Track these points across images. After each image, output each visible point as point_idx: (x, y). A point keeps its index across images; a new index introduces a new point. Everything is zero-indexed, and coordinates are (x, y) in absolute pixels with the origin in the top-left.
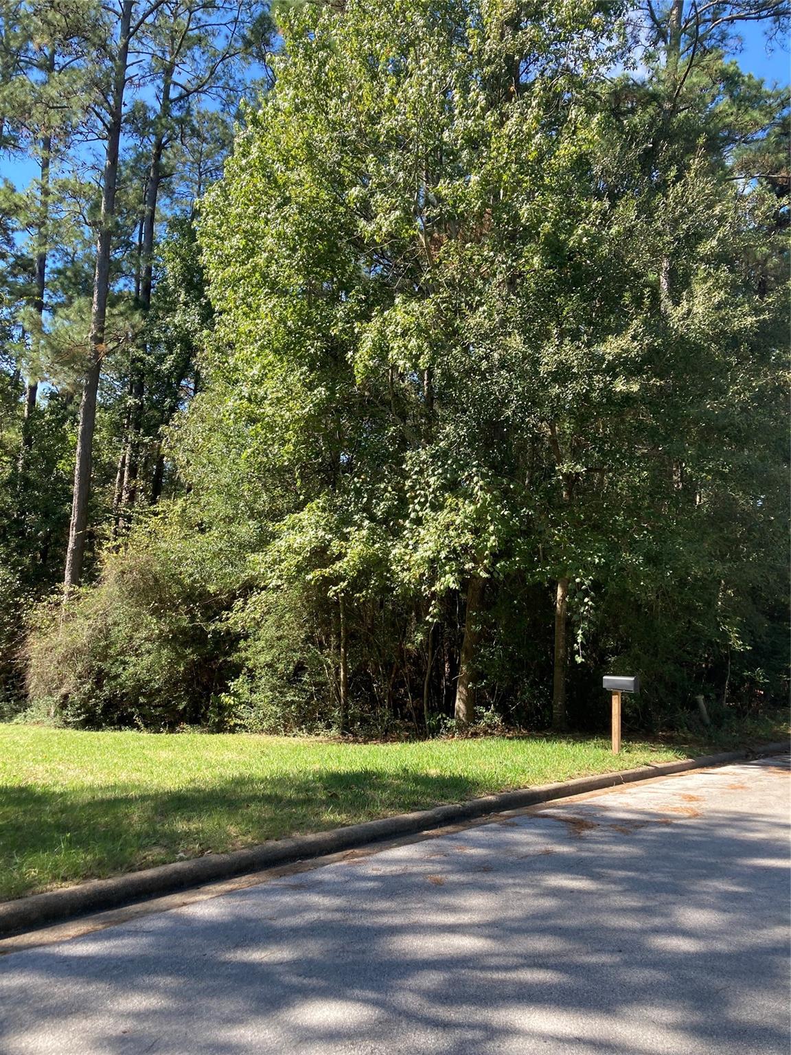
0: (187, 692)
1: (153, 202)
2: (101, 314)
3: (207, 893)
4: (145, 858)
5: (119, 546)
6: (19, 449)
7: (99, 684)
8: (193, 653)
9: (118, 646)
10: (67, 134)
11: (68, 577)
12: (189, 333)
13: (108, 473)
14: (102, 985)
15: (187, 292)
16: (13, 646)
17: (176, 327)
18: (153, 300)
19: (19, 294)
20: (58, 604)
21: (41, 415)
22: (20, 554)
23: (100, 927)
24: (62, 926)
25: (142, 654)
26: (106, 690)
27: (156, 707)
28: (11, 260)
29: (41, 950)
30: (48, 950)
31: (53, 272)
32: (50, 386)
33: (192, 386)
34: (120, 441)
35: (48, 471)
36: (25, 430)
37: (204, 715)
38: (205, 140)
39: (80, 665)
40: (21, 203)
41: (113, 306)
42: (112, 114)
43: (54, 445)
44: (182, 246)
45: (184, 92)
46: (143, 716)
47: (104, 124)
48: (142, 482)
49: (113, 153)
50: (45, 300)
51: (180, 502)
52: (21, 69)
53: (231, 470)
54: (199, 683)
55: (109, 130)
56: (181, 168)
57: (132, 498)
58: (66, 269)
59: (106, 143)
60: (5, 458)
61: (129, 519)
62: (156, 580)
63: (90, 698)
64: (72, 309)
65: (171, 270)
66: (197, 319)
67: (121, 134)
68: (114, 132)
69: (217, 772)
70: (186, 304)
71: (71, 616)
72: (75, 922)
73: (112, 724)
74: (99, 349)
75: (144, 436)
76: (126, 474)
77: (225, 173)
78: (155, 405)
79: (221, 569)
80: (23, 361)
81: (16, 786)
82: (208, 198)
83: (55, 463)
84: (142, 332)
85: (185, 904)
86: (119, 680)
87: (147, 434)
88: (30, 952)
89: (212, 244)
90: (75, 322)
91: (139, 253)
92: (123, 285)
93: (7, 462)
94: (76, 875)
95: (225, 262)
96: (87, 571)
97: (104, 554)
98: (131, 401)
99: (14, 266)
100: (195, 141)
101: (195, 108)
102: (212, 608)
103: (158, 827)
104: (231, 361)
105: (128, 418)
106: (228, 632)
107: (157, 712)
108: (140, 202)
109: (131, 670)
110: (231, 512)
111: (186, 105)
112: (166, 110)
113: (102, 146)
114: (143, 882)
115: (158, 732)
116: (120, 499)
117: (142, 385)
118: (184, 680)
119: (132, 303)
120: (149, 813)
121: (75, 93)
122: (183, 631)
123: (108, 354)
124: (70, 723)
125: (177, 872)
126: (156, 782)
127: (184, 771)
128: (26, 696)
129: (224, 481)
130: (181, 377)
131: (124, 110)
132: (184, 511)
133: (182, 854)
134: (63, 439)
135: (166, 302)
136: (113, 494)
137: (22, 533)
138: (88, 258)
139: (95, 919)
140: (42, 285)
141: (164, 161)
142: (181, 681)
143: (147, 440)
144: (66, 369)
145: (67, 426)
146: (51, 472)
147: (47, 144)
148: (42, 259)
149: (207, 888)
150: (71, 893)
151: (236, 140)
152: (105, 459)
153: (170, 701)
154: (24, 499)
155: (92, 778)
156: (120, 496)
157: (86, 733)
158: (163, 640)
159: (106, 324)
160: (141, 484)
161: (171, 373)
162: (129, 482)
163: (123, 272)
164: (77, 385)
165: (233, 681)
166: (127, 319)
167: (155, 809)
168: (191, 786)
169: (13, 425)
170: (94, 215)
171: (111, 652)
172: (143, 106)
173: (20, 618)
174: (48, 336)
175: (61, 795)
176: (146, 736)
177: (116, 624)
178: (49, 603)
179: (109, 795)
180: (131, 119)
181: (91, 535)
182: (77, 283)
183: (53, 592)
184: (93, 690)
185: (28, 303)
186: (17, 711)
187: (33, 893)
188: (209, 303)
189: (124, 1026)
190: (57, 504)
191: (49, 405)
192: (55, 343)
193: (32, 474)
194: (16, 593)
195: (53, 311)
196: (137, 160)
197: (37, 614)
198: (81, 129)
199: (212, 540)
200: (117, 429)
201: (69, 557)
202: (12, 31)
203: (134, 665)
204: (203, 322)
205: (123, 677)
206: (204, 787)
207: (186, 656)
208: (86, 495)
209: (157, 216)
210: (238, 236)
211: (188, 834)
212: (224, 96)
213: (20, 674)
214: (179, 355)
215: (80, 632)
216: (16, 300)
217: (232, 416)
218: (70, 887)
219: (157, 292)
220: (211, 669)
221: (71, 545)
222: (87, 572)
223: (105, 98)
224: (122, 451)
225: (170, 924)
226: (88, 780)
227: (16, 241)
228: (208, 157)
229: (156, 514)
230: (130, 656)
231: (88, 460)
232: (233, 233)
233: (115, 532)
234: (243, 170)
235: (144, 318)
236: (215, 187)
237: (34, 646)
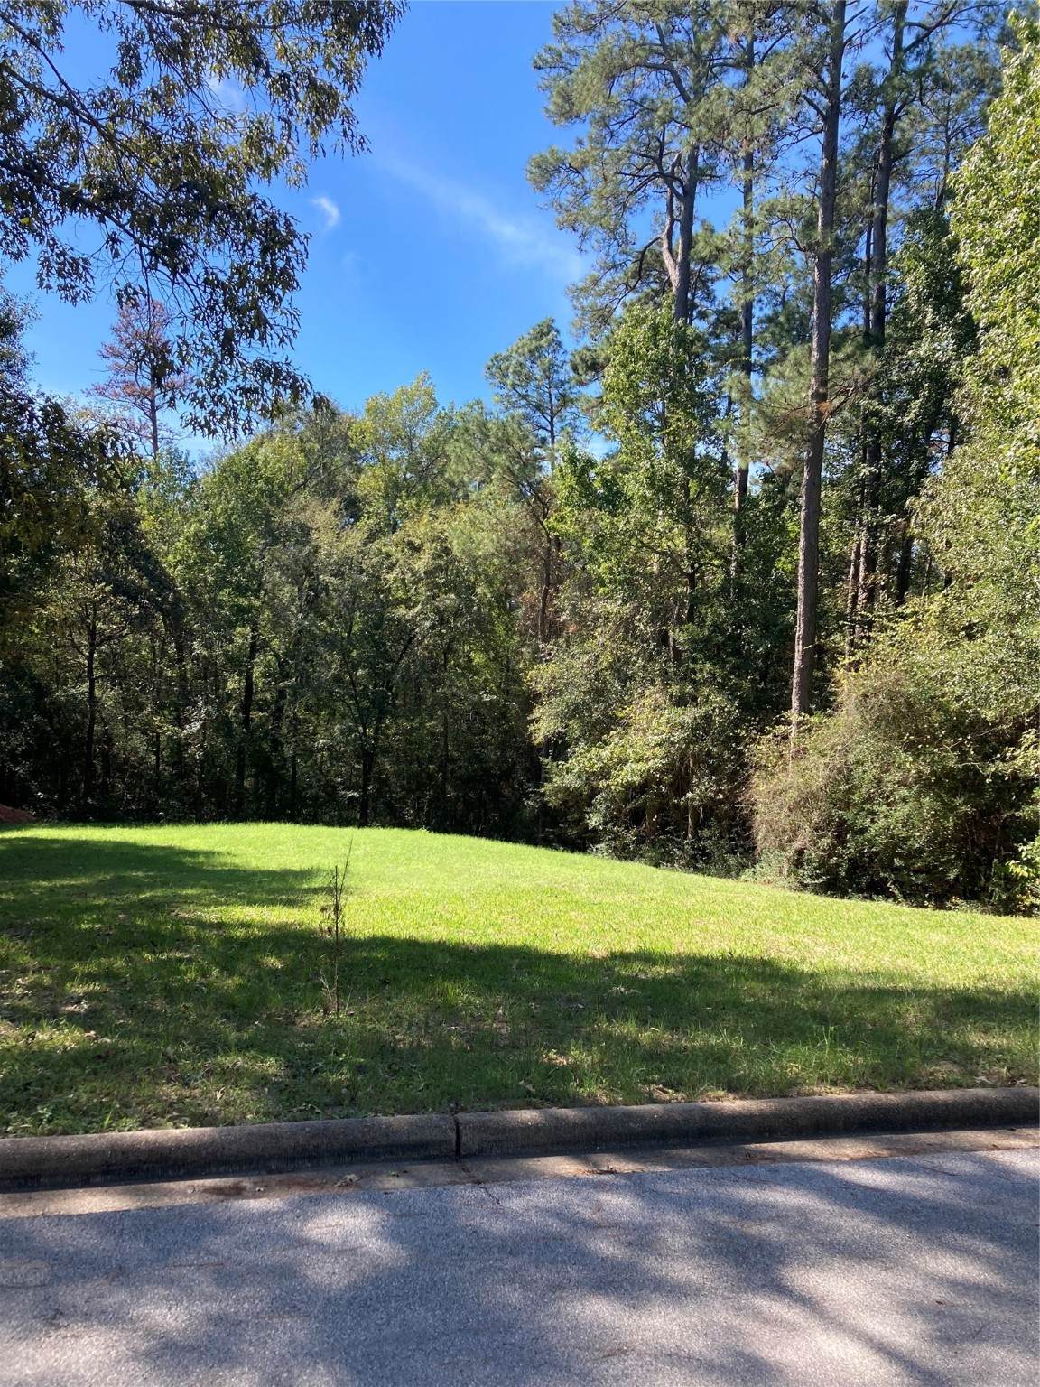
0: (959, 856)
1: (884, 196)
2: (823, 363)
3: (1026, 1138)
4: (932, 1074)
5: (859, 662)
6: (730, 548)
7: (840, 839)
8: (965, 803)
9: (864, 790)
10: (773, 141)
11: (795, 703)
12: (940, 365)
13: (839, 568)
14: (900, 1232)
15: (936, 309)
16: (735, 788)
17: (922, 361)
18: (888, 331)
19: (722, 358)
20: (785, 738)
21: (755, 503)
22: (738, 677)
23: (885, 1153)
24: (838, 1141)
25: (895, 803)
26: (851, 848)
27: (917, 872)
28: (713, 318)
29: (815, 1166)
30: (826, 1168)
31: (761, 321)
32: (764, 465)
33: (946, 438)
34: (852, 525)
35: (765, 573)
36: (737, 525)
37: (984, 889)
38: (953, 89)
39: (816, 813)
40: (722, 245)
41: (837, 349)
42: (828, 95)
43: (771, 540)
44: (926, 247)
45: (923, 32)
46: (900, 884)
47: (819, 112)
48: (884, 577)
49: (830, 149)
50: (754, 357)
51: (938, 597)
52: (715, 76)
53: (1012, 548)
54: (974, 844)
55: (825, 119)
56: (919, 138)
57: (871, 597)
58: (777, 314)
59: (822, 137)
60: (716, 562)
61: (870, 625)
62: (910, 705)
63: (830, 856)
64: (787, 363)
65: (913, 282)
66: (950, 344)
67: (840, 118)
68: (831, 118)
69: (1017, 968)
70: (935, 327)
71: (802, 753)
72: (852, 1140)
73: (859, 890)
74: (822, 409)
75: (883, 514)
76: (862, 568)
77: (991, 125)
78: (896, 472)
79: (1003, 688)
80: (731, 439)
81: (758, 958)
82: (967, 168)
83: (773, 562)
84: (877, 376)
85: (996, 1148)
86: (867, 836)
87: (888, 511)
88: (804, 1165)
89: (974, 231)
90: (791, 379)
91: (868, 272)
92: (846, 319)
93: (718, 567)
94: (846, 1080)
95: (994, 253)
96: (820, 695)
97: (839, 673)
98: (865, 470)
99: (715, 325)
100: (939, 94)
101: (938, 48)
102: (988, 742)
103: (943, 1034)
104: (1007, 392)
105: (862, 493)
106: (1015, 776)
107: (919, 879)
108: (866, 202)
109: (882, 822)
110: (1014, 609)
111: (926, 49)
112: (898, 64)
113: (815, 144)
114: (934, 1106)
115: (923, 906)
116: (854, 603)
117: (878, 447)
118: (954, 840)
119: (860, 340)
120: (928, 1014)
121: (782, 83)
122: (950, 774)
123: (833, 414)
124: (806, 885)
125: (980, 1102)
126: (930, 973)
127: (969, 963)
128: (754, 848)
129: (1002, 564)
130: (932, 427)
131: (844, 84)
132: (944, 610)
133: (983, 1078)
134: (782, 530)
135: (905, 330)
136: (846, 595)
137: (738, 651)
138: (802, 293)
139: (877, 1141)
140: (750, 341)
141: (897, 136)
142: (951, 841)
143: (888, 519)
144: (782, 441)
145: (785, 514)
146: (769, 574)
147: (749, 161)
148: (748, 308)
149: (1026, 1131)
150: (844, 1103)
151: (1007, 71)
152: (834, 550)
153: (936, 867)
154: (739, 609)
155: (846, 958)
156: (855, 597)
157: (830, 900)
158: (926, 785)
159: (830, 374)
160: (882, 578)
161: (917, 425)
162: (866, 578)
163: (847, 302)
164: (797, 460)
165: (1025, 844)
166: (856, 362)
167: (936, 1009)
168: (982, 985)
169: (723, 520)
170: (810, 237)
171: (855, 798)
172: (867, 70)
173: (741, 753)
174: (760, 402)
175: (812, 976)
176: (906, 911)
177: (859, 763)
178: (775, 736)
179: (871, 983)
180: (853, 93)
181: (820, 649)
182: (792, 328)
183: (778, 723)
184: (835, 847)
185: (734, 367)
186: (744, 866)
187: (799, 1094)
188: (969, 316)
189: (937, 1294)
190: (778, 614)
191: (764, 490)
192: (768, 411)
193: (747, 579)
194: (737, 723)
195: (764, 370)
196: (861, 146)
197: (761, 749)
198: (791, 129)
199: (990, 647)
200: (849, 509)
201: (795, 679)
202: (702, 30)
203: (886, 817)
204: (960, 347)
205: (872, 832)
206: (1001, 988)
207: (956, 808)
208: (814, 598)
209: (889, 216)
210: (1015, 209)
211: (988, 1050)
212: (979, 17)
213: (745, 822)
214: (928, 399)
215: (815, 771)
216: (721, 366)
217: (1014, 472)
218: (840, 1095)
219: (894, 318)
220: (991, 826)
221: (797, 663)
222: (820, 697)
223: (819, 77)
224: (855, 537)
225: (980, 1172)
226: (843, 961)
227: (716, 294)
228: (958, 111)
229: (904, 617)
230: (880, 805)
231: (814, 554)
232: (1007, 207)
233: (852, 644)
234: (1017, 112)
235: (878, 357)
236: (976, 148)
237: (760, 790)
